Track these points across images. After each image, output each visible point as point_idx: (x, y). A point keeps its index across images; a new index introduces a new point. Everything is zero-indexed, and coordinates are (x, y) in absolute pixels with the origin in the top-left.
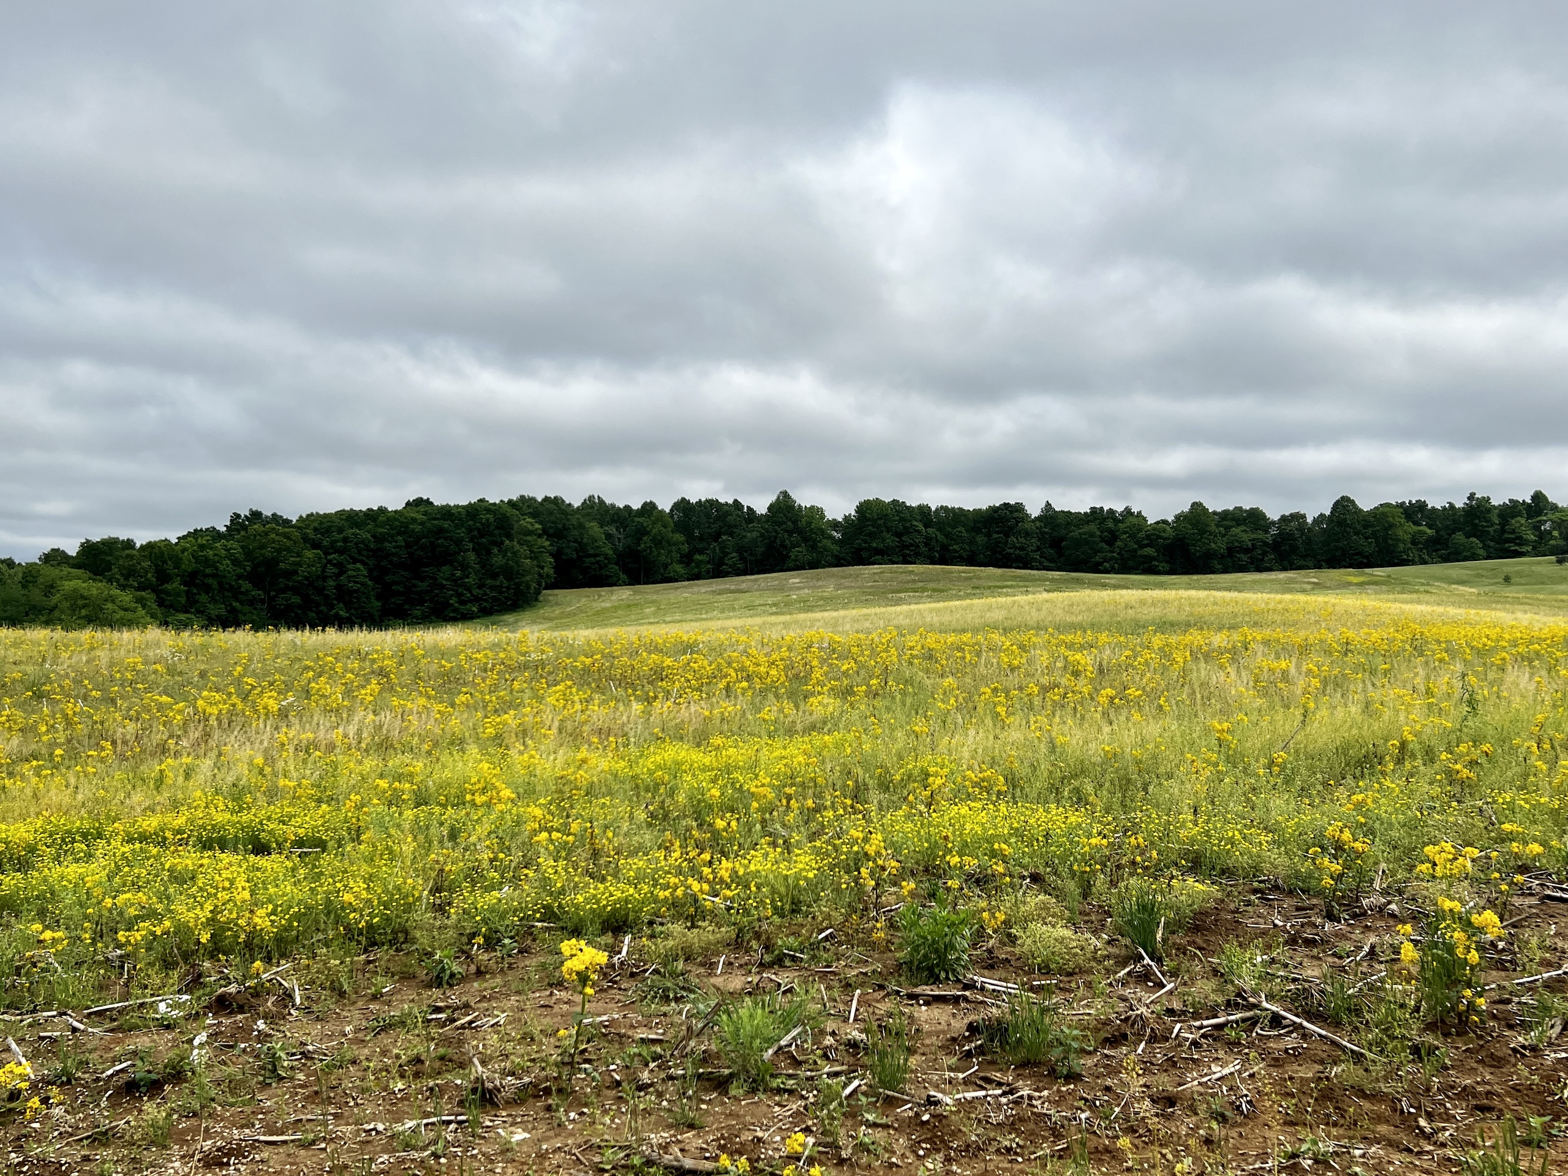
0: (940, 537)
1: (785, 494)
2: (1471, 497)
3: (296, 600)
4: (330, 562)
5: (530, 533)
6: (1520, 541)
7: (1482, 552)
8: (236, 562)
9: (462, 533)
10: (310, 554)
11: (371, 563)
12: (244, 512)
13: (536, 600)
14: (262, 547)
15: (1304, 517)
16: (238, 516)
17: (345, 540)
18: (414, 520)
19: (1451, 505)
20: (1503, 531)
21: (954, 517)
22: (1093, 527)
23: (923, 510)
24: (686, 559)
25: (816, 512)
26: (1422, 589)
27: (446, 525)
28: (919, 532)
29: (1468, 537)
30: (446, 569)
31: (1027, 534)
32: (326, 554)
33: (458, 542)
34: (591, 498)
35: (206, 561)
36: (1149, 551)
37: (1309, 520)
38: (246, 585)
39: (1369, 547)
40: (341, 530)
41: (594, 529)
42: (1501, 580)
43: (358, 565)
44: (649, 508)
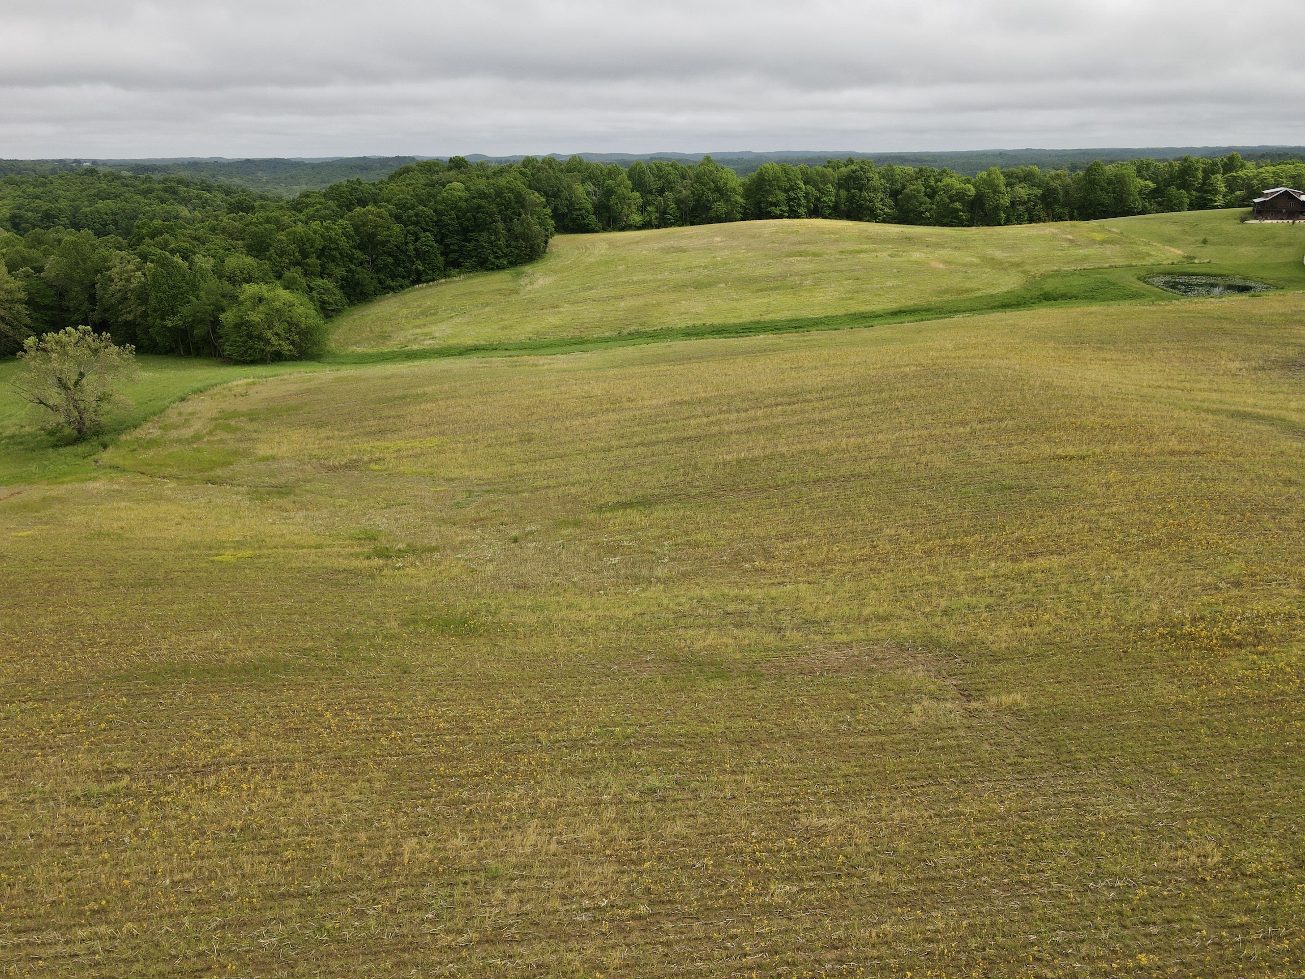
0: (815, 192)
4: (408, 232)
5: (537, 205)
6: (1217, 194)
8: (349, 237)
9: (494, 208)
10: (397, 228)
11: (435, 230)
13: (544, 252)
14: (364, 224)
20: (1204, 184)
22: (920, 184)
24: (641, 210)
28: (801, 189)
29: (1179, 189)
32: (406, 226)
33: (491, 215)
34: (574, 155)
36: (958, 205)
41: (580, 190)
43: (428, 234)
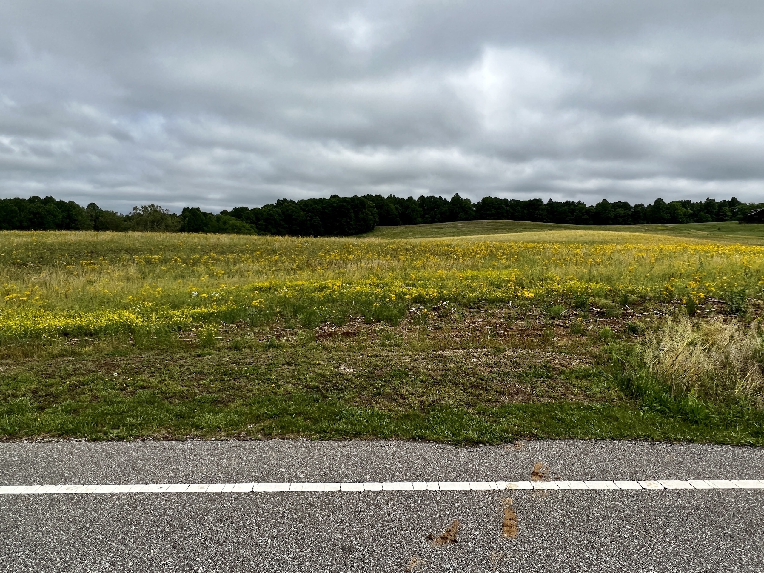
0: (511, 210)
1: (457, 194)
2: (708, 199)
3: (298, 228)
4: (308, 216)
5: (371, 207)
6: (726, 215)
7: (710, 219)
8: (279, 215)
9: (349, 206)
10: (302, 213)
11: (321, 216)
12: (281, 199)
13: (373, 229)
14: (287, 211)
15: (643, 205)
16: (279, 200)
17: (313, 209)
18: (334, 202)
19: (701, 202)
20: (719, 211)
21: (516, 203)
22: (566, 208)
23: (506, 200)
24: (422, 217)
25: (468, 201)
26: (686, 232)
27: (345, 204)
28: (504, 208)
29: (705, 213)
30: (345, 219)
31: (543, 210)
32: (307, 213)
33: (348, 210)
34: (391, 195)
35: (271, 215)
36: (586, 217)
37: (646, 206)
38: (282, 223)
39: (667, 216)
40: (311, 205)
41: (392, 205)
42: (717, 229)
43: (317, 217)
44: (410, 198)
